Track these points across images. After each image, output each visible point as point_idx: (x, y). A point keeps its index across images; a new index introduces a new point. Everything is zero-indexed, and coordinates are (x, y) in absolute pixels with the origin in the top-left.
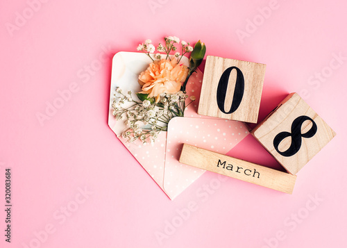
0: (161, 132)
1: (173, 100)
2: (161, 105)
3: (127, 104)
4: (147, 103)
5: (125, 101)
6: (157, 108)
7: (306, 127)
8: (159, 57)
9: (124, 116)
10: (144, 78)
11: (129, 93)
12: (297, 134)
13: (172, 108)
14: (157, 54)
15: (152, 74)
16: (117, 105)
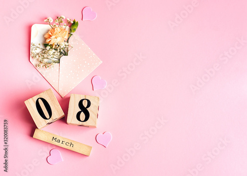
0: (56, 64)
1: (62, 47)
2: (56, 49)
3: (38, 51)
4: (48, 48)
5: (38, 49)
6: (54, 51)
7: (85, 104)
8: (55, 26)
9: (37, 56)
10: (46, 36)
11: (39, 44)
12: (84, 109)
13: (62, 51)
14: (54, 24)
15: (50, 34)
16: (33, 51)
